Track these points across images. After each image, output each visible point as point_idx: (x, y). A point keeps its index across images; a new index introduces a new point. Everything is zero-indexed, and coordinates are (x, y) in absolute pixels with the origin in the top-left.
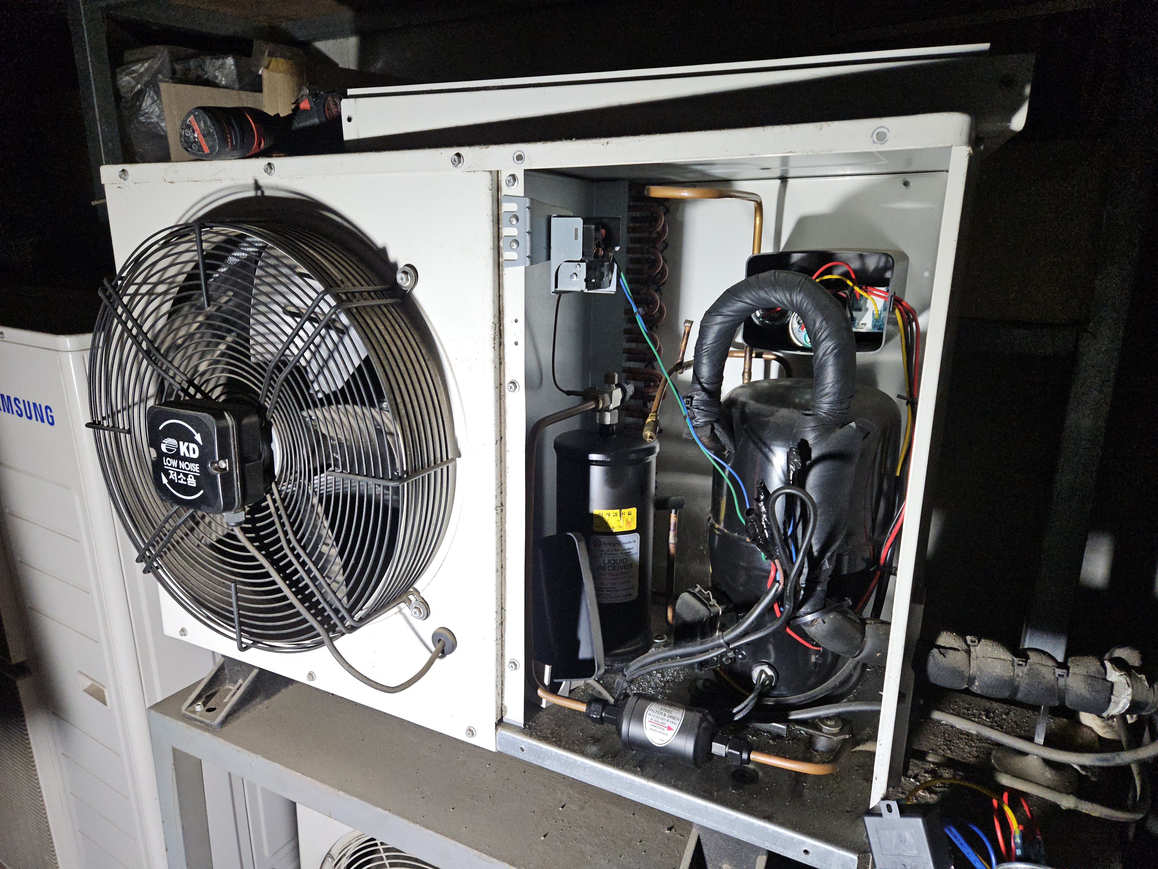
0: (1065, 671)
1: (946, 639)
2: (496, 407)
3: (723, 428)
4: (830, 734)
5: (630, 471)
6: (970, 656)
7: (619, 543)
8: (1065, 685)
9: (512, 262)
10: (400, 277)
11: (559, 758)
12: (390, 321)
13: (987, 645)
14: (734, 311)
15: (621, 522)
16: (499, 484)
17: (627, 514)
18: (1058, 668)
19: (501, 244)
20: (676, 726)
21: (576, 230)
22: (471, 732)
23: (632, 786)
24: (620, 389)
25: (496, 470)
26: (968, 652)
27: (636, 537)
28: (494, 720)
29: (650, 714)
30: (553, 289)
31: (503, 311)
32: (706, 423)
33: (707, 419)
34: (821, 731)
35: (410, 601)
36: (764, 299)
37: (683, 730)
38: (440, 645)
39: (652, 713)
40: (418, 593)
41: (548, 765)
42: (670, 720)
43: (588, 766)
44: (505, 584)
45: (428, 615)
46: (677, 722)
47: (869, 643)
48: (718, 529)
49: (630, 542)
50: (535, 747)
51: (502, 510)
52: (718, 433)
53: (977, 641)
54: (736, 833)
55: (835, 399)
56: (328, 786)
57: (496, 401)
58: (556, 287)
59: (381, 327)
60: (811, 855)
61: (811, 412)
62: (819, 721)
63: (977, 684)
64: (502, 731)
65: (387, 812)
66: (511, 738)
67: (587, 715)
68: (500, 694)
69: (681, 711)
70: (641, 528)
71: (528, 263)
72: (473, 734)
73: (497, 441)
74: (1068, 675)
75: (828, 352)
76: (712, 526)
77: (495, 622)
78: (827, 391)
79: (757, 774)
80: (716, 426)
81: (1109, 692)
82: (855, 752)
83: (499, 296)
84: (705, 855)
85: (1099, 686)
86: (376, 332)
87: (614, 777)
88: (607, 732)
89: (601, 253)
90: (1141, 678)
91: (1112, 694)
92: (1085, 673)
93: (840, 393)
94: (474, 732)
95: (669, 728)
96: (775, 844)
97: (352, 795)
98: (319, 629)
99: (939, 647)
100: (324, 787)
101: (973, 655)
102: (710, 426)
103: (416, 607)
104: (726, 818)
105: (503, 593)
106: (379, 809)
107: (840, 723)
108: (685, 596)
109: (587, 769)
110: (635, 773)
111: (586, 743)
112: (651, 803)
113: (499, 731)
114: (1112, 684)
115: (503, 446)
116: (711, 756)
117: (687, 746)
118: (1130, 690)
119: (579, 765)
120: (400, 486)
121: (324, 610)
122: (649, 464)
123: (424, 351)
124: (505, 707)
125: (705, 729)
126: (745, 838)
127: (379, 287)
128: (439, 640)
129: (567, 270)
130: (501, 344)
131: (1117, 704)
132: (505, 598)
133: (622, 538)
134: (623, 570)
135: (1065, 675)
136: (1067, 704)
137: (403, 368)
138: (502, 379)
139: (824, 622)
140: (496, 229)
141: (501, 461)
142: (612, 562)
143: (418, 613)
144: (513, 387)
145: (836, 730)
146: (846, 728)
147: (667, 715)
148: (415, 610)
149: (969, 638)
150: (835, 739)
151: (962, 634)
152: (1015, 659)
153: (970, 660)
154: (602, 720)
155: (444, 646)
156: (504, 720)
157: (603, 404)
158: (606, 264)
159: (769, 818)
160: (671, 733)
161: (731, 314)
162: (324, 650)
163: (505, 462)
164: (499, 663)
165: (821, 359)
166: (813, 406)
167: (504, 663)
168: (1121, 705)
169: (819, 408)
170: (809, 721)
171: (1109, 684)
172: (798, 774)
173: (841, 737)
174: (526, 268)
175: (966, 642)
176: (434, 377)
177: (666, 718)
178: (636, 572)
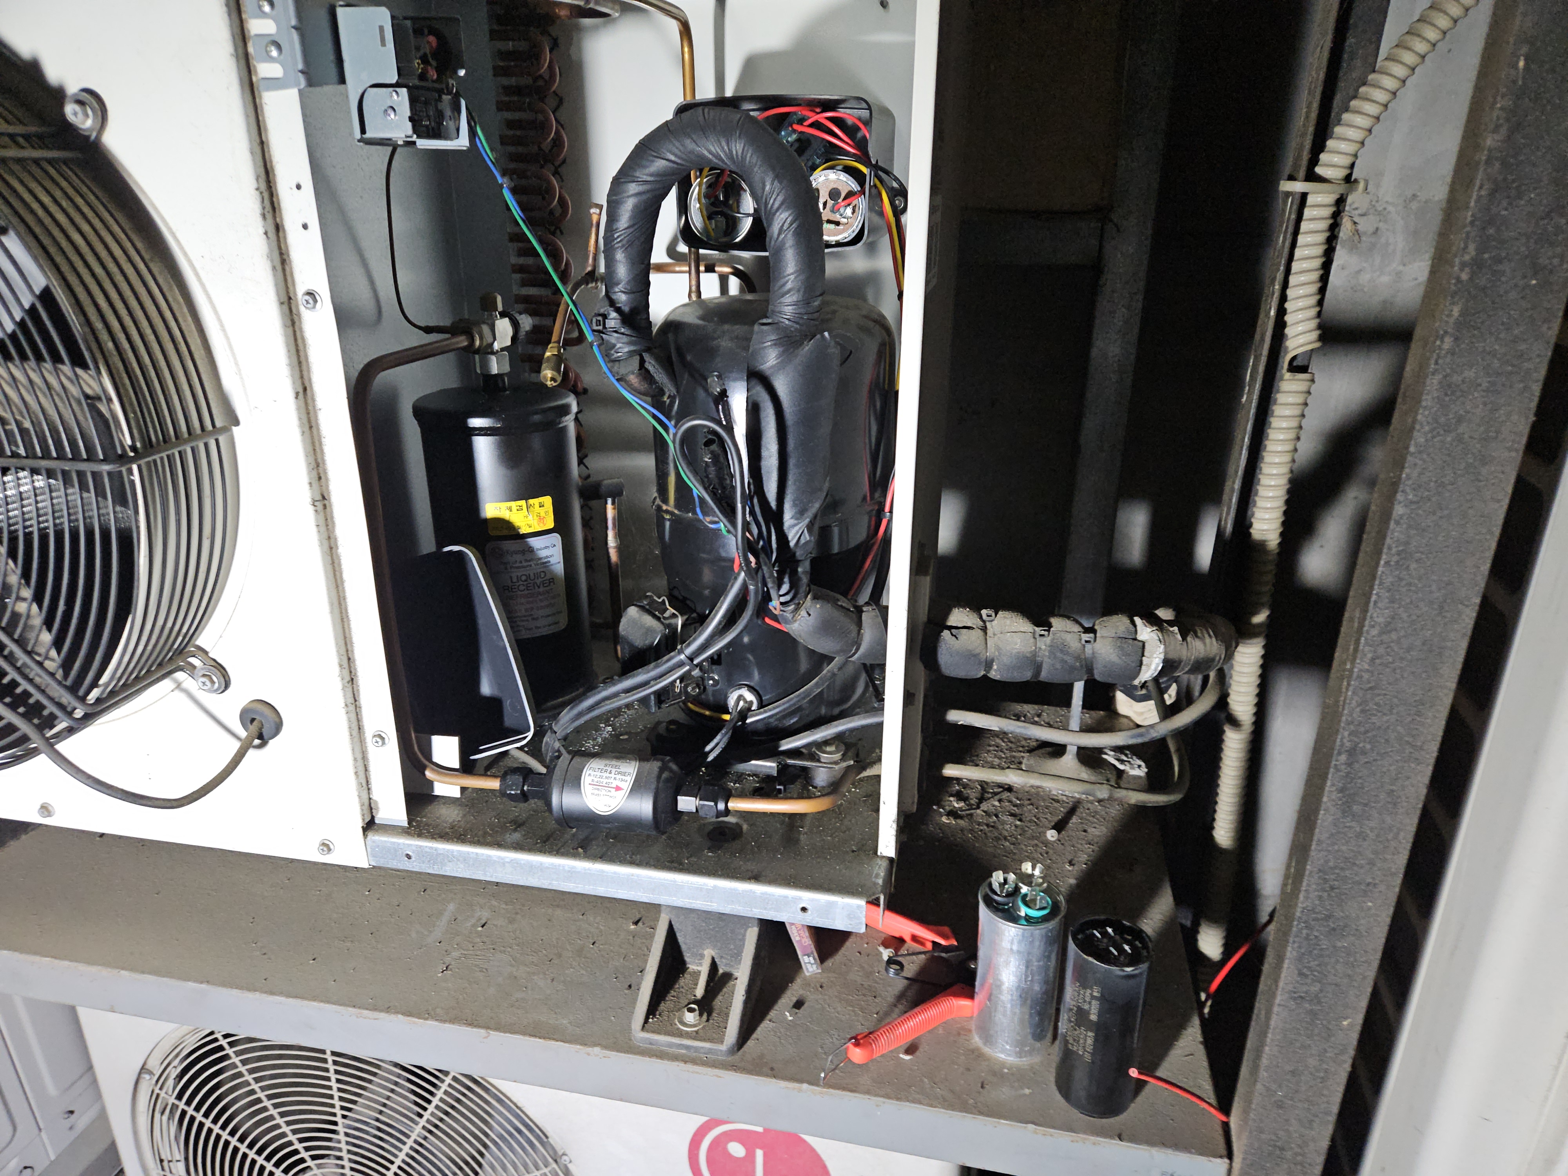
0: (1092, 635)
1: (959, 617)
2: (286, 336)
3: (658, 359)
4: (831, 763)
5: (537, 442)
6: (986, 634)
7: (531, 550)
8: (1093, 653)
9: (275, 83)
10: (70, 110)
11: (465, 859)
12: (62, 189)
13: (1005, 617)
14: (651, 175)
15: (530, 518)
16: (313, 463)
17: (537, 505)
18: (1084, 633)
19: (251, 49)
20: (627, 783)
21: (381, 29)
22: (326, 847)
23: (572, 874)
24: (507, 319)
25: (304, 441)
26: (984, 629)
27: (556, 538)
28: (359, 824)
29: (590, 775)
30: (358, 135)
31: (273, 170)
32: (631, 354)
33: (632, 348)
34: (819, 761)
35: (194, 667)
36: (692, 152)
37: (637, 788)
38: (254, 728)
39: (593, 773)
40: (206, 653)
41: (450, 870)
42: (618, 777)
43: (508, 860)
44: (349, 620)
45: (227, 685)
46: (628, 778)
47: (868, 635)
48: (667, 512)
49: (546, 547)
50: (427, 850)
51: (325, 506)
52: (651, 368)
53: (993, 614)
54: (715, 906)
55: (800, 298)
56: (100, 967)
57: (285, 326)
58: (363, 131)
59: (46, 200)
60: (809, 912)
61: (770, 321)
62: (817, 749)
63: (995, 667)
64: (375, 838)
65: (203, 986)
66: (389, 845)
67: (502, 793)
68: (364, 784)
69: (633, 763)
70: (562, 525)
71: (303, 83)
72: (329, 850)
73: (297, 394)
74: (1095, 641)
75: (785, 228)
76: (659, 508)
77: (339, 679)
78: (789, 285)
79: (741, 828)
80: (647, 357)
81: (1140, 654)
82: (861, 780)
83: (262, 143)
84: (681, 944)
85: (1129, 647)
86: (35, 206)
87: (547, 868)
88: (534, 811)
89: (433, 74)
90: (1172, 632)
91: (1143, 655)
92: (1113, 635)
93: (806, 288)
94: (332, 847)
95: (618, 788)
96: (765, 909)
97: (143, 972)
98: (24, 727)
99: (950, 628)
100: (94, 969)
101: (990, 632)
102: (638, 357)
103: (204, 675)
104: (701, 889)
105: (347, 635)
106: (190, 983)
107: (843, 747)
108: (632, 612)
109: (507, 865)
110: (575, 856)
111: (504, 828)
112: (602, 891)
113: (369, 838)
114: (1144, 643)
115: (310, 401)
116: (677, 815)
117: (644, 807)
118: (1162, 647)
119: (495, 862)
120: (124, 469)
121: (26, 694)
122: (564, 430)
123: (139, 245)
124: (376, 802)
125: (667, 780)
126: (727, 909)
127: (32, 129)
128: (253, 720)
129: (376, 100)
130: (278, 228)
131: (1149, 666)
132: (352, 643)
133: (534, 542)
134: (541, 589)
135: (1092, 641)
136: (1098, 677)
137: (98, 270)
138: (291, 288)
139: (809, 615)
140: (237, 21)
141: (311, 427)
142: (524, 578)
143: (208, 683)
144: (311, 301)
145: (838, 756)
146: (850, 754)
147: (613, 772)
148: (203, 679)
149: (984, 612)
150: (837, 767)
151: (976, 608)
152: (1036, 629)
153: (986, 639)
154: (525, 797)
155: (261, 729)
156: (377, 821)
157: (481, 339)
158: (446, 98)
159: (756, 878)
160: (621, 793)
161: (649, 179)
162: (42, 761)
163: (318, 429)
164: (356, 739)
165: (777, 238)
166: (773, 312)
167: (365, 739)
168: (1153, 667)
169: (780, 312)
170: (804, 750)
171: (1141, 644)
172: (792, 816)
173: (844, 764)
174: (300, 91)
175: (981, 618)
176: (165, 289)
177: (612, 775)
178: (561, 589)
